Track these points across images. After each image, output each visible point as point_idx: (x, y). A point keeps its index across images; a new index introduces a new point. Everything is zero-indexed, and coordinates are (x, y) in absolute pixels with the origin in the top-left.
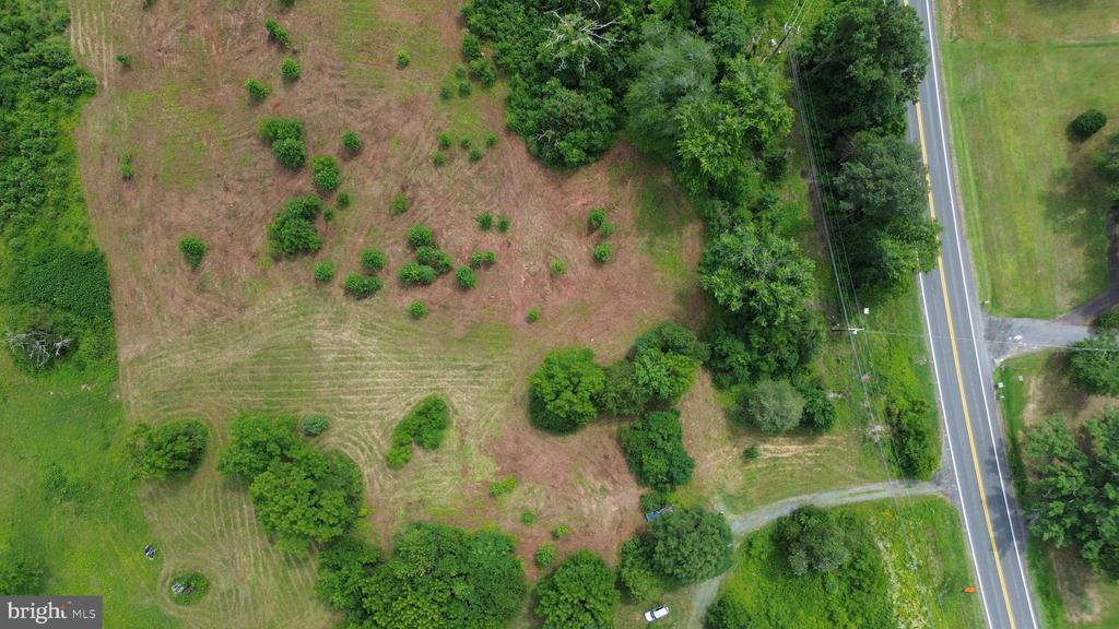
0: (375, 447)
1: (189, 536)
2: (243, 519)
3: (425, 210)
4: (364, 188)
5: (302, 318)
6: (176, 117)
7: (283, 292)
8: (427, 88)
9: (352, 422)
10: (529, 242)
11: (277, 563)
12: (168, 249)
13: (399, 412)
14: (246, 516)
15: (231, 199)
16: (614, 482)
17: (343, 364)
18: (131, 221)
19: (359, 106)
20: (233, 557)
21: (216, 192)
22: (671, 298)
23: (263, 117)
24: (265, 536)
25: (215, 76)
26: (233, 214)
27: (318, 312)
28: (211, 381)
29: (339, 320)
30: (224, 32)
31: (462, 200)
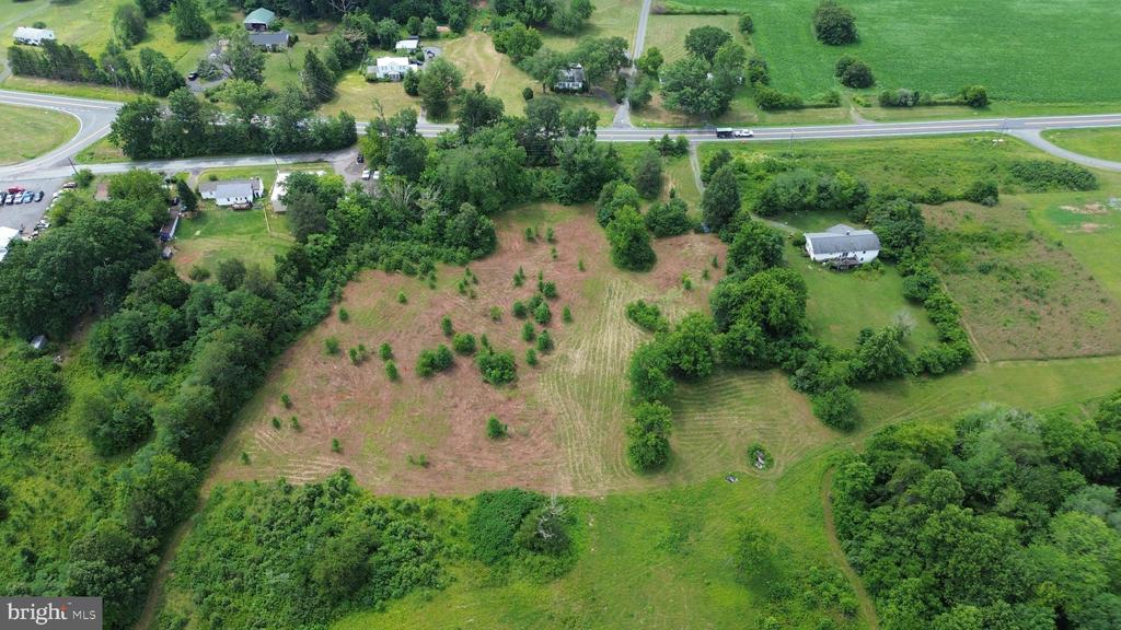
1: (718, 453)
2: (706, 420)
3: (502, 308)
5: (560, 379)
6: (390, 428)
8: (425, 295)
10: (535, 268)
11: (739, 403)
12: (489, 451)
13: (634, 332)
14: (703, 418)
15: (463, 405)
16: (686, 242)
17: (596, 359)
18: (461, 470)
19: (424, 327)
21: (455, 414)
22: (582, 217)
23: (411, 377)
24: (719, 409)
25: (370, 400)
26: (475, 407)
27: (558, 370)
28: (598, 435)
29: (565, 359)
30: (340, 389)
31: (500, 292)
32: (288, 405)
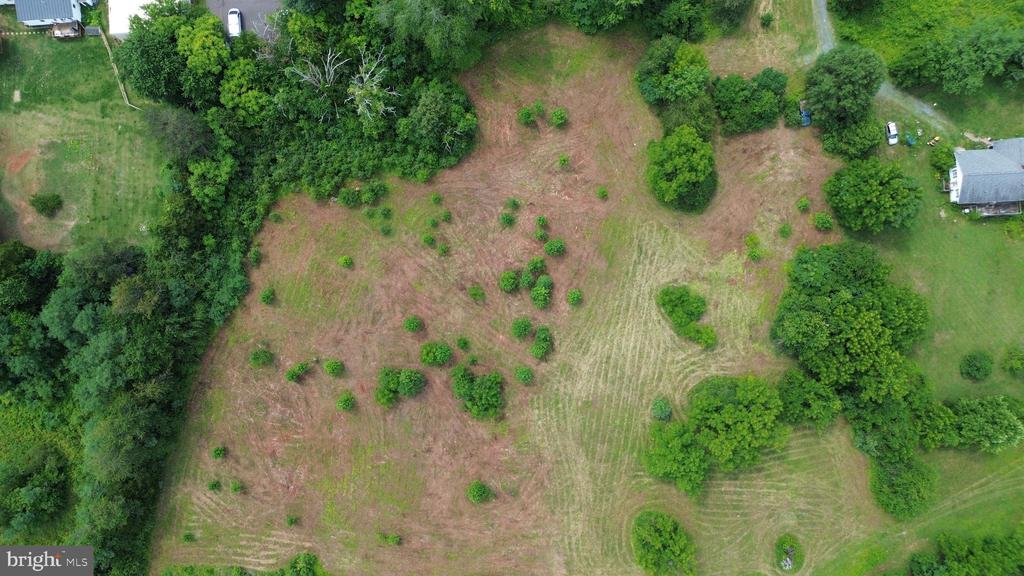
0: (692, 360)
1: (741, 545)
2: (735, 493)
3: (486, 274)
4: (455, 325)
5: (560, 405)
6: (352, 485)
7: (534, 418)
8: (377, 248)
9: (665, 376)
10: (534, 186)
11: (781, 468)
12: (472, 517)
13: (664, 332)
14: (732, 489)
15: (439, 448)
16: (768, 149)
17: (609, 375)
18: (440, 546)
19: (380, 313)
20: (767, 508)
21: (430, 462)
22: (612, 66)
23: (370, 404)
24: (754, 475)
25: (323, 440)
26: (453, 450)
27: (558, 389)
28: (601, 500)
29: (569, 372)
30: (284, 424)
31: (483, 238)
32: (224, 453)
